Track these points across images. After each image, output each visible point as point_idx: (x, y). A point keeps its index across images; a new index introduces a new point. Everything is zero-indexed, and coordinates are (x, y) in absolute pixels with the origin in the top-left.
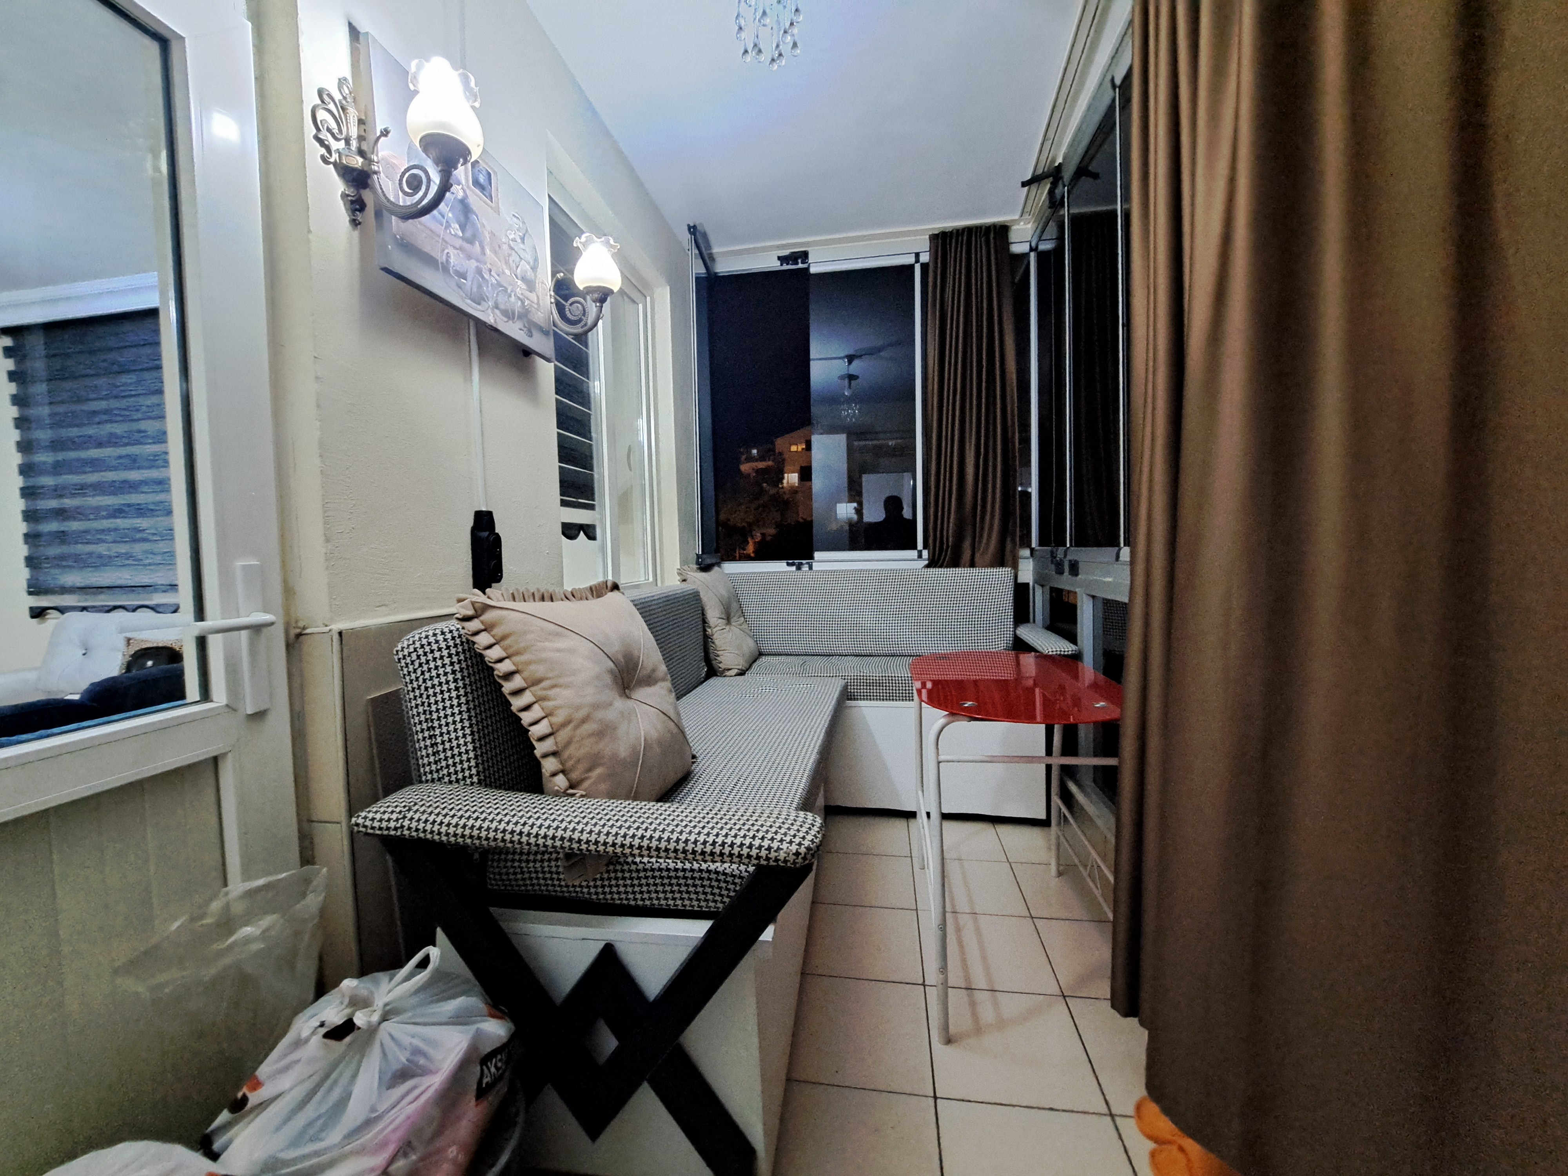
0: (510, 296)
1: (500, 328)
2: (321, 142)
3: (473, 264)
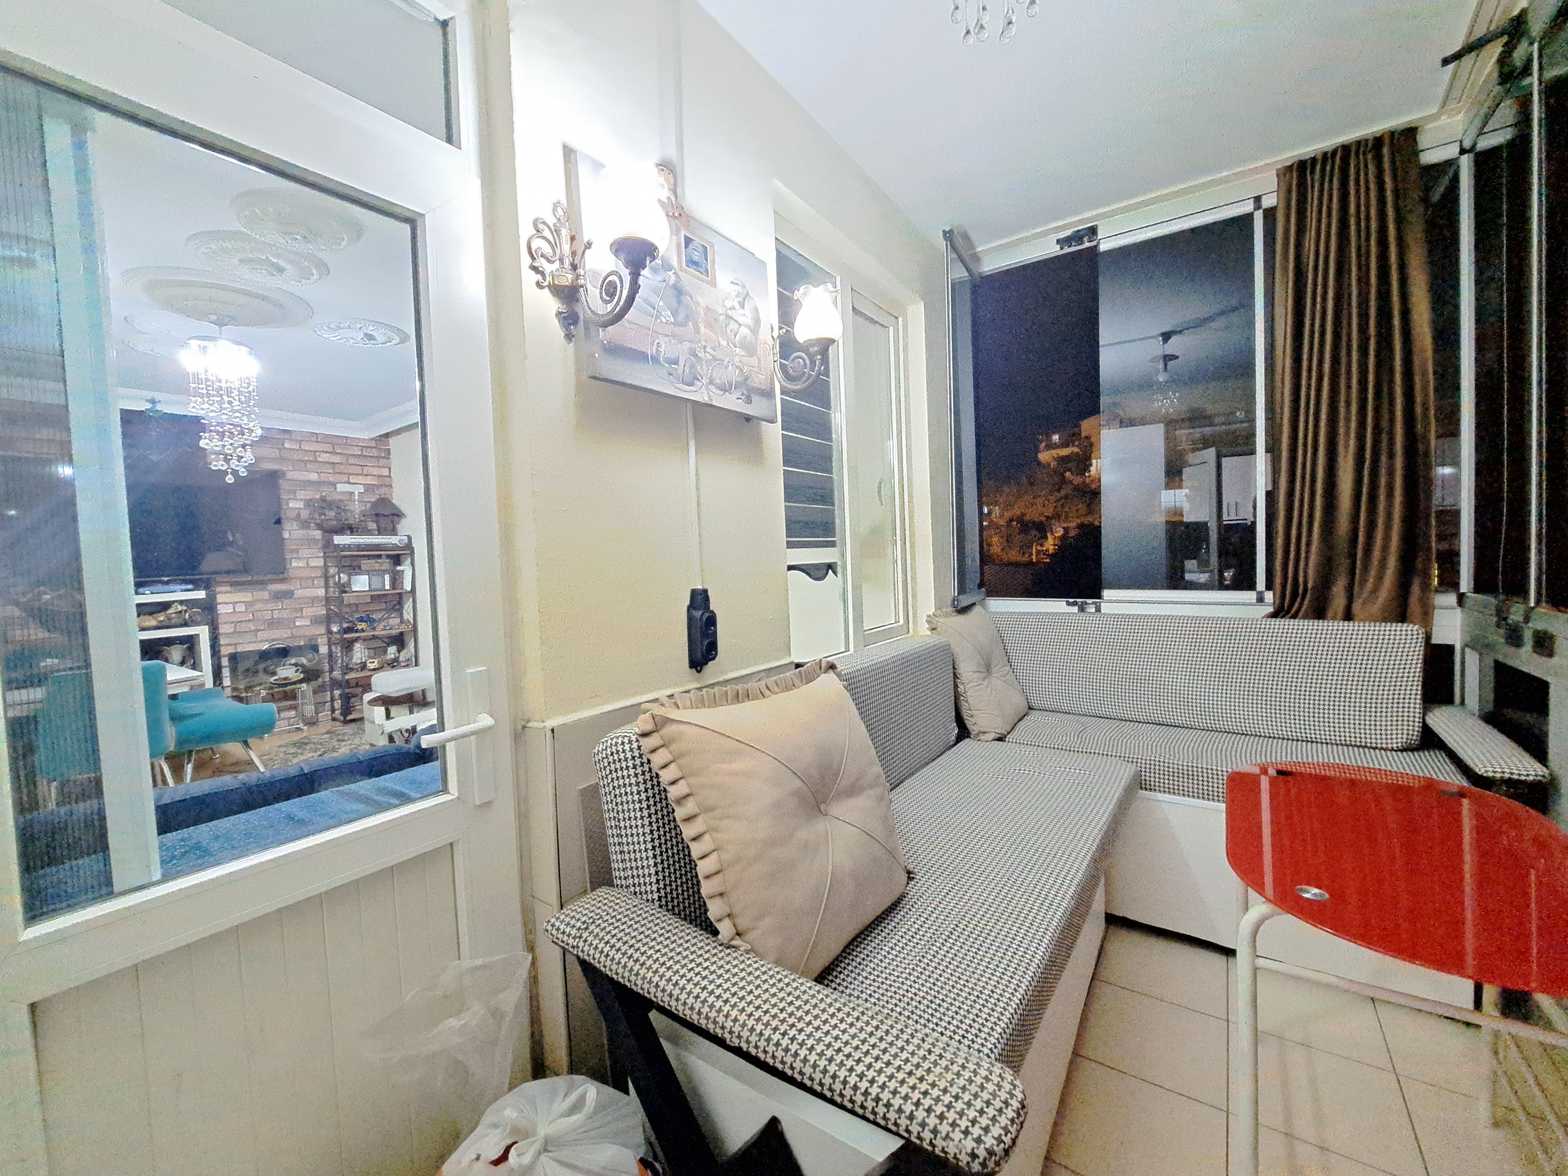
0: (727, 367)
1: (714, 403)
2: (534, 269)
3: (686, 346)
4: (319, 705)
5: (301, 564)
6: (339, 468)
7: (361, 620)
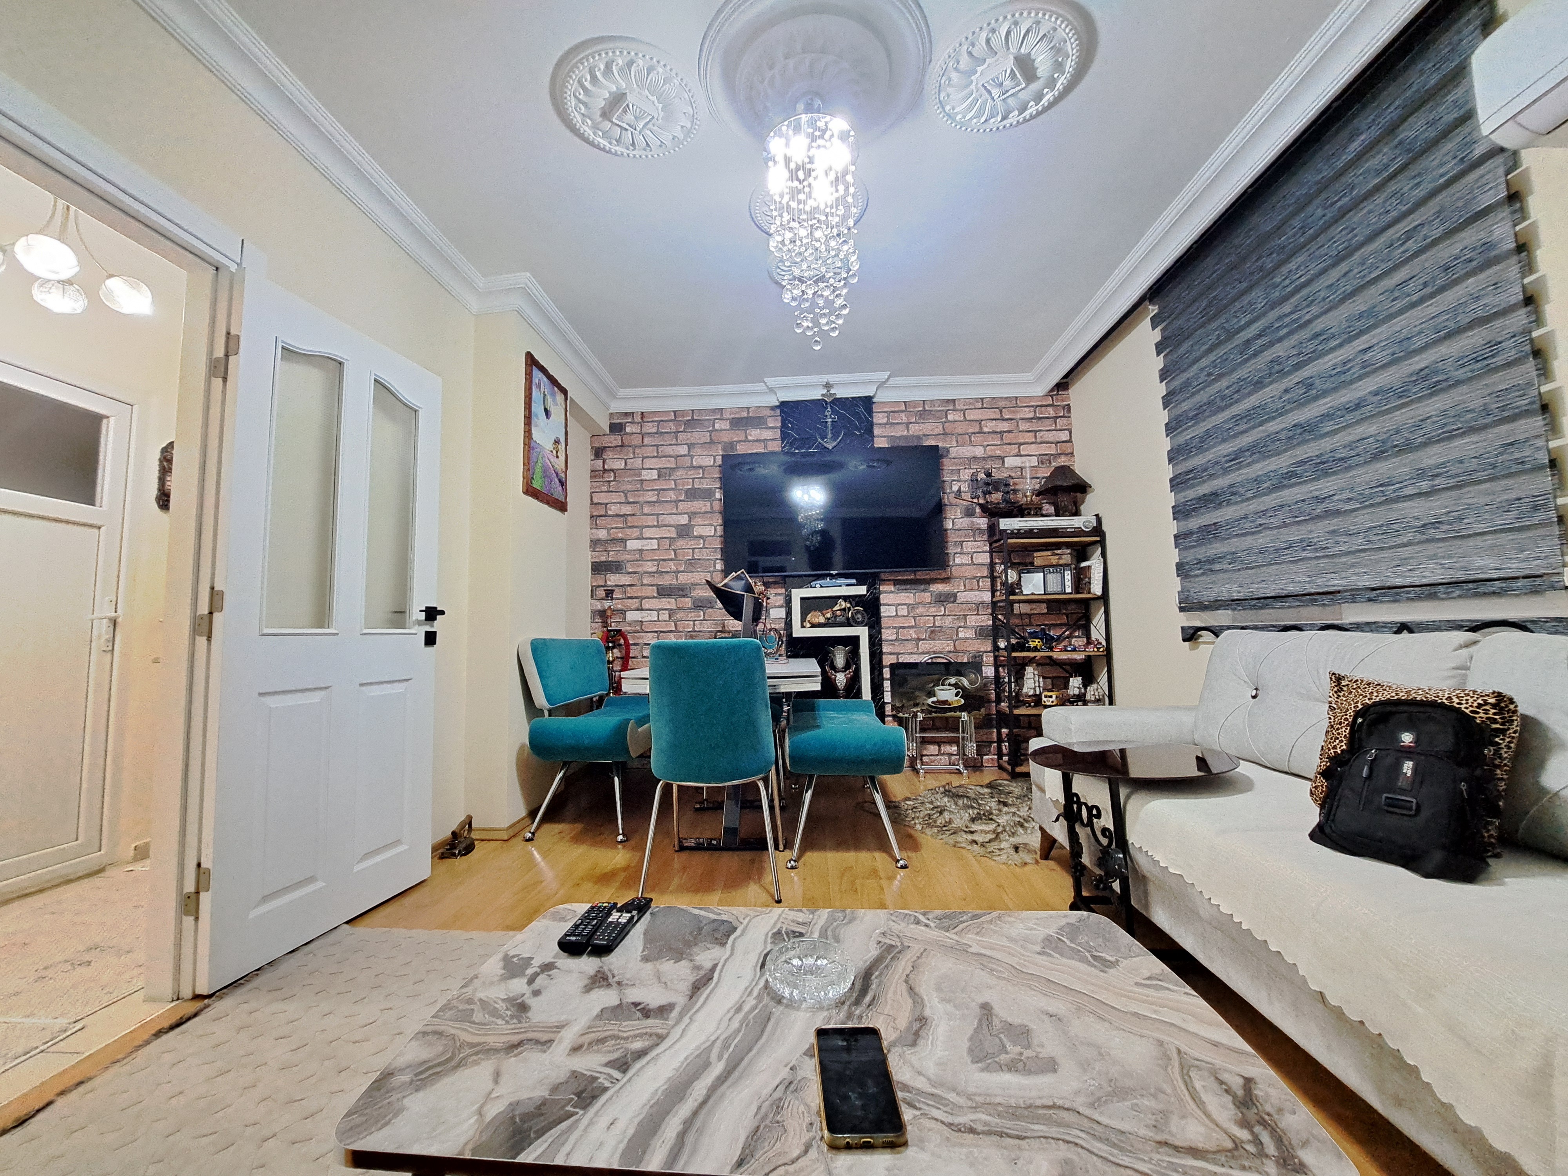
4: (982, 747)
5: (966, 560)
6: (1007, 438)
7: (1034, 635)
